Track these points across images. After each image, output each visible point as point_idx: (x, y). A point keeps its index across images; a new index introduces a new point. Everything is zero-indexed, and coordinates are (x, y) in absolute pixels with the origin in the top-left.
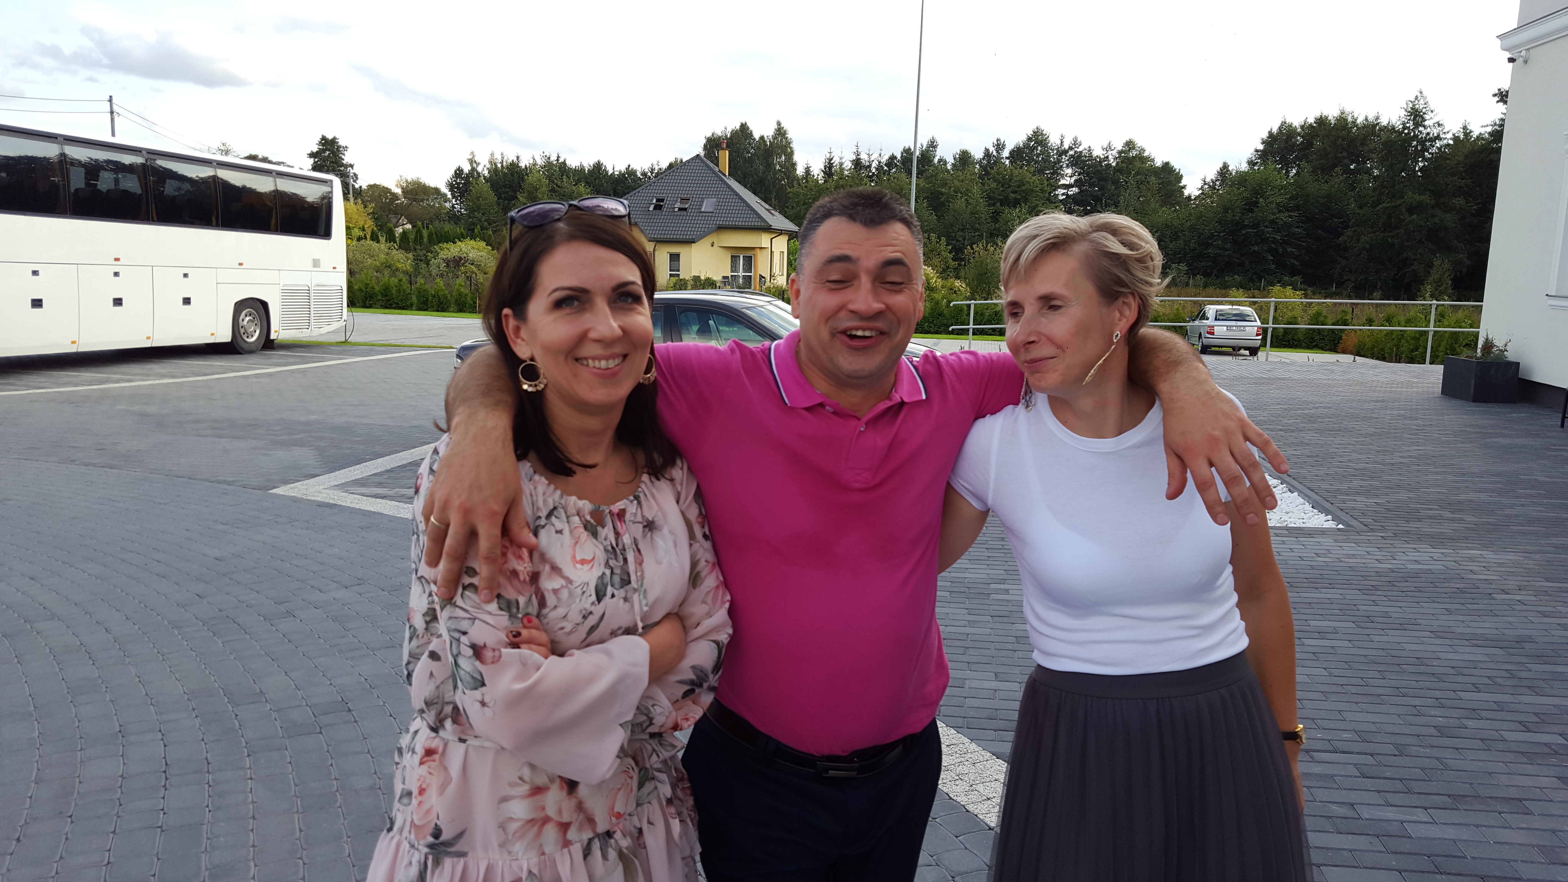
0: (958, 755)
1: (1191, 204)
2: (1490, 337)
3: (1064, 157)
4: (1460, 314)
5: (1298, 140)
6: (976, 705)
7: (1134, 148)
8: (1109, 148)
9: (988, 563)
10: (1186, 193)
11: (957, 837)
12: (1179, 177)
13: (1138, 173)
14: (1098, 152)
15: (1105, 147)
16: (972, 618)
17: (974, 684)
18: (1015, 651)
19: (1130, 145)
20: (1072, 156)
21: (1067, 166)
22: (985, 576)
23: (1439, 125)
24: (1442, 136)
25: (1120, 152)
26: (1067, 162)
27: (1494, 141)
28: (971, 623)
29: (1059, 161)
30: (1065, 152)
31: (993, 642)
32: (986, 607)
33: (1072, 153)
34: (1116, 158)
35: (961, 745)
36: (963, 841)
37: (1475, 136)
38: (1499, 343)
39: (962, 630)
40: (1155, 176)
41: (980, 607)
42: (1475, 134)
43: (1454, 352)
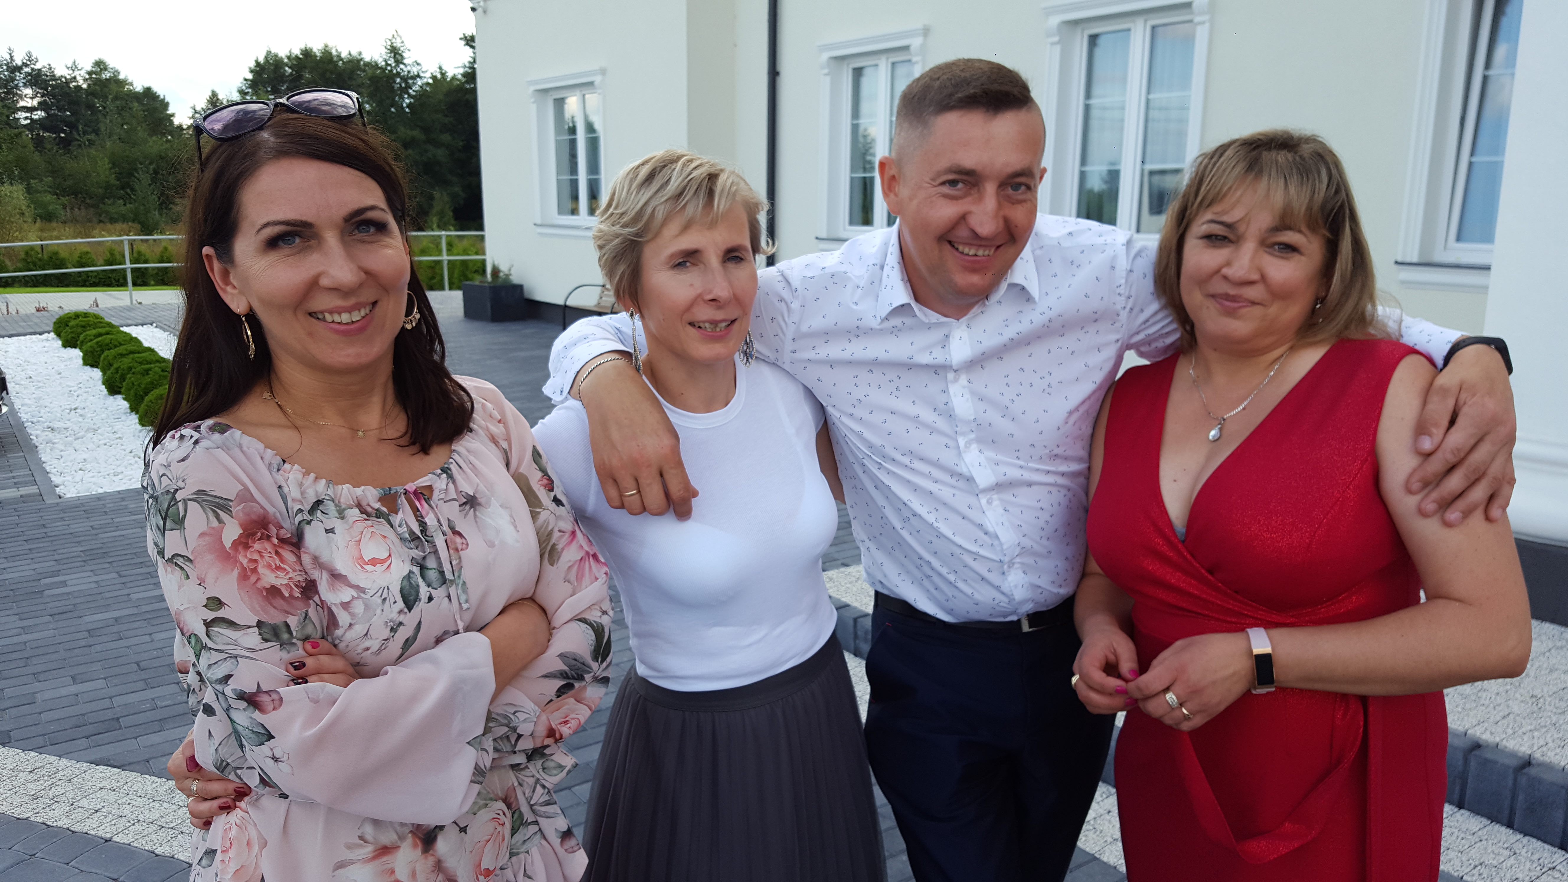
0: (46, 778)
1: (185, 134)
2: (496, 263)
3: (18, 74)
4: (465, 243)
5: (286, 71)
6: (56, 717)
7: (106, 69)
8: (74, 67)
9: (31, 556)
10: (176, 121)
11: (67, 864)
12: (165, 105)
13: (116, 98)
14: (61, 71)
15: (70, 65)
16: (26, 623)
17: (48, 695)
18: (91, 646)
19: (100, 65)
20: (28, 74)
21: (25, 85)
22: (32, 572)
23: (418, 64)
24: (422, 75)
25: (90, 73)
26: (24, 81)
27: (467, 82)
28: (25, 630)
29: (13, 79)
30: (19, 69)
31: (60, 644)
32: (41, 607)
33: (27, 70)
34: (85, 80)
35: (48, 766)
36: (76, 866)
37: (450, 77)
38: (504, 268)
39: (15, 640)
40: (138, 102)
41: (33, 608)
42: (450, 75)
43: (467, 278)
